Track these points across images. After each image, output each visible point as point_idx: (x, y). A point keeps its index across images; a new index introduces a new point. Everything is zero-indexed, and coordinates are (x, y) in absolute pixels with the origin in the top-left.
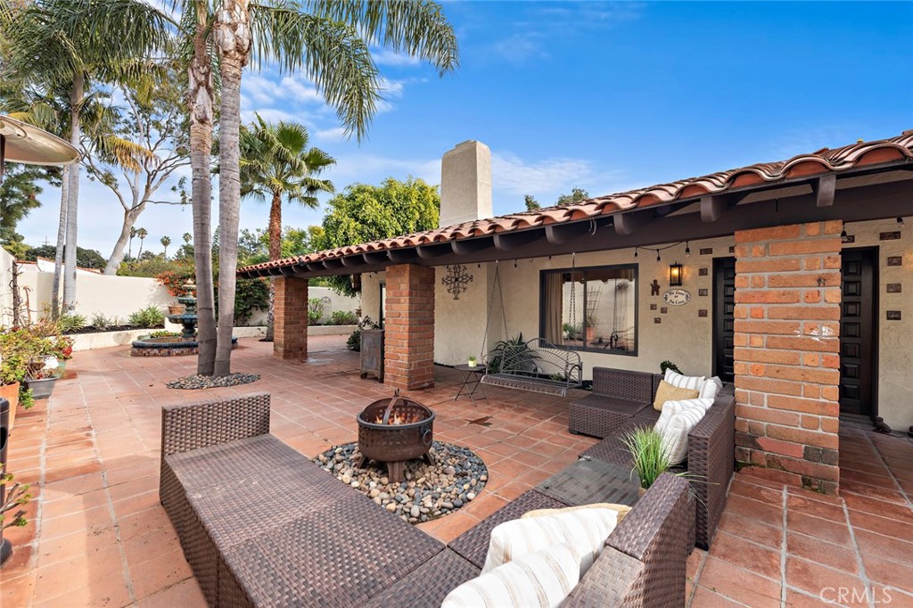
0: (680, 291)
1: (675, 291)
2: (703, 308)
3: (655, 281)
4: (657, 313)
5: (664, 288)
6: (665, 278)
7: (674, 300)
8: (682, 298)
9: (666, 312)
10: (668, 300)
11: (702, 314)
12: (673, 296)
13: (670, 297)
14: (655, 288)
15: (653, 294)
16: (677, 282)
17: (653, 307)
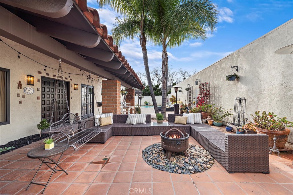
0: (31, 88)
1: (29, 88)
2: (38, 96)
3: (20, 82)
4: (20, 98)
5: (24, 85)
6: (24, 81)
7: (28, 92)
8: (31, 91)
9: (24, 98)
10: (26, 92)
11: (38, 98)
12: (28, 90)
13: (27, 90)
14: (20, 85)
15: (18, 88)
16: (29, 83)
17: (18, 95)
